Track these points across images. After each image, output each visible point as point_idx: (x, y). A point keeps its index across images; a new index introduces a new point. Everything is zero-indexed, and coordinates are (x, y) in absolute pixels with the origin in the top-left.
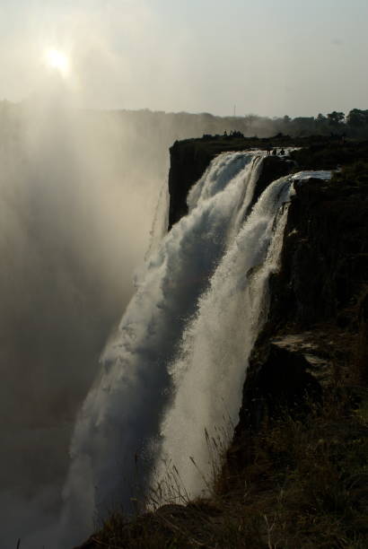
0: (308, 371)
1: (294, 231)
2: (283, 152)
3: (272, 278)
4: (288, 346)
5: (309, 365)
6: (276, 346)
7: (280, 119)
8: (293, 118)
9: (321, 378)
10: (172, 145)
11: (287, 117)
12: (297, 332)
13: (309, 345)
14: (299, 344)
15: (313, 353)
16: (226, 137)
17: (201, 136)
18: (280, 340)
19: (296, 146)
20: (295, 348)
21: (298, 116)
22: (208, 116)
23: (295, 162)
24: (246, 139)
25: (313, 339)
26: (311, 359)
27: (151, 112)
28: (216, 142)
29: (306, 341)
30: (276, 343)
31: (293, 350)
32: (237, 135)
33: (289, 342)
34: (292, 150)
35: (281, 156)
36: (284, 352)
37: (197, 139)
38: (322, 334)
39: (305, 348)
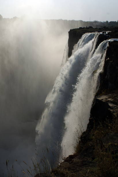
0: (109, 109)
1: (108, 59)
2: (105, 33)
3: (101, 74)
4: (102, 99)
5: (110, 107)
6: (98, 99)
7: (105, 22)
8: (109, 22)
9: (114, 112)
10: (69, 31)
11: (107, 21)
12: (106, 94)
13: (110, 99)
14: (106, 99)
15: (111, 102)
16: (87, 28)
17: (79, 28)
18: (100, 97)
19: (110, 31)
20: (105, 100)
21: (111, 21)
22: (81, 21)
23: (110, 36)
24: (93, 28)
25: (112, 97)
26: (110, 105)
27: (62, 20)
28: (84, 30)
29: (109, 98)
30: (98, 98)
31: (104, 101)
32: (91, 27)
33: (103, 98)
34: (108, 32)
35: (105, 34)
36: (101, 101)
37: (78, 29)
38: (115, 95)
39: (109, 100)
